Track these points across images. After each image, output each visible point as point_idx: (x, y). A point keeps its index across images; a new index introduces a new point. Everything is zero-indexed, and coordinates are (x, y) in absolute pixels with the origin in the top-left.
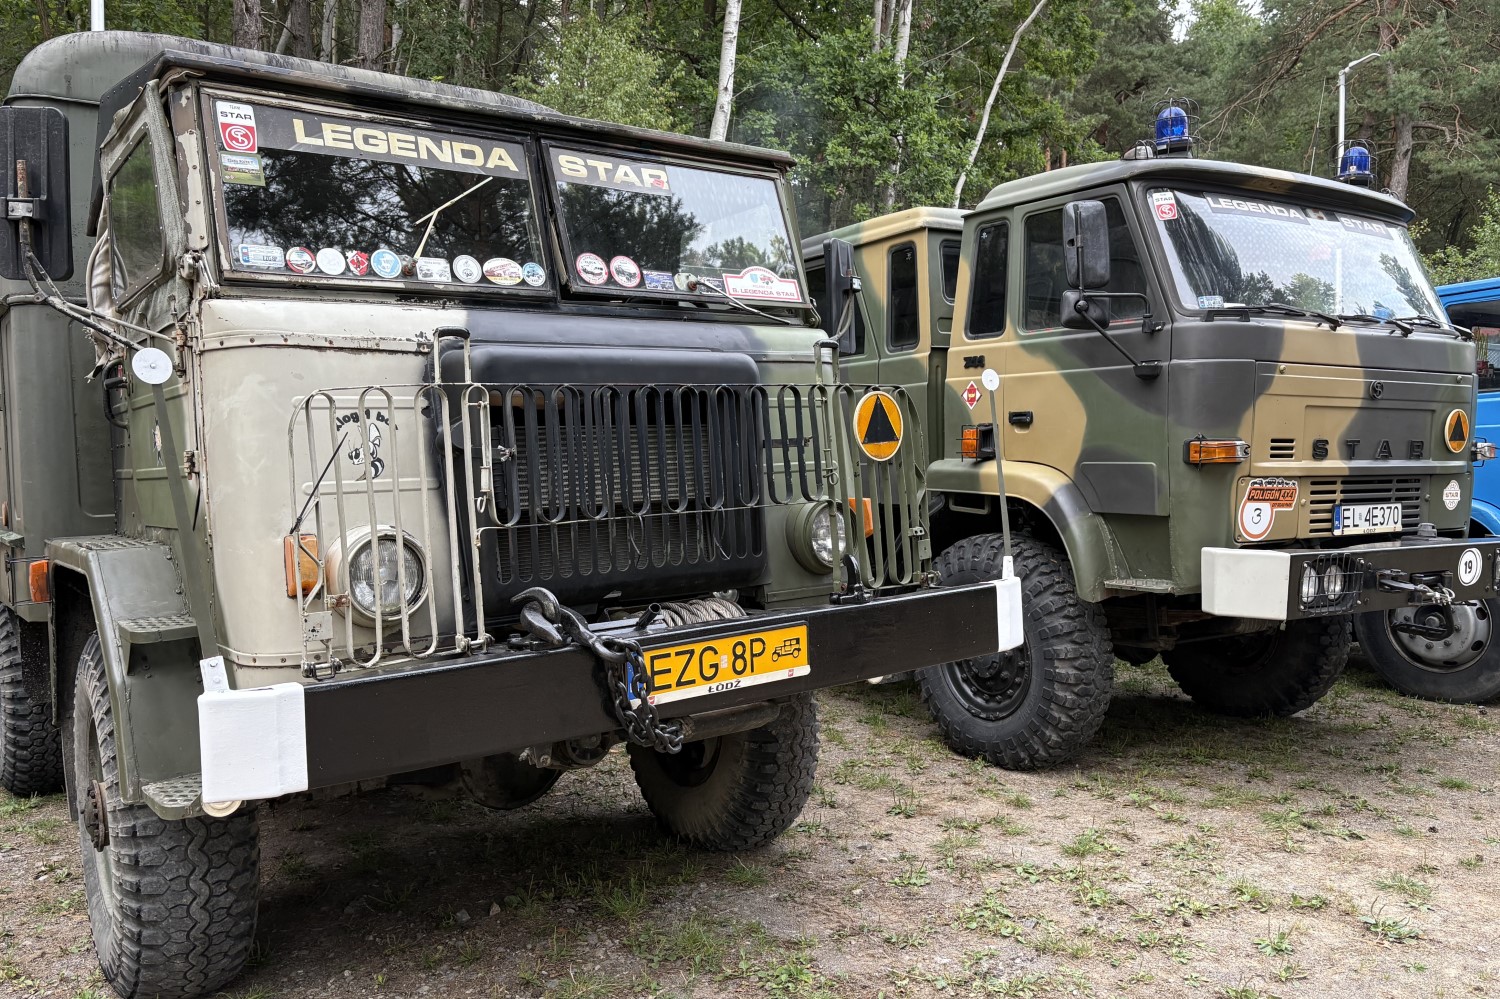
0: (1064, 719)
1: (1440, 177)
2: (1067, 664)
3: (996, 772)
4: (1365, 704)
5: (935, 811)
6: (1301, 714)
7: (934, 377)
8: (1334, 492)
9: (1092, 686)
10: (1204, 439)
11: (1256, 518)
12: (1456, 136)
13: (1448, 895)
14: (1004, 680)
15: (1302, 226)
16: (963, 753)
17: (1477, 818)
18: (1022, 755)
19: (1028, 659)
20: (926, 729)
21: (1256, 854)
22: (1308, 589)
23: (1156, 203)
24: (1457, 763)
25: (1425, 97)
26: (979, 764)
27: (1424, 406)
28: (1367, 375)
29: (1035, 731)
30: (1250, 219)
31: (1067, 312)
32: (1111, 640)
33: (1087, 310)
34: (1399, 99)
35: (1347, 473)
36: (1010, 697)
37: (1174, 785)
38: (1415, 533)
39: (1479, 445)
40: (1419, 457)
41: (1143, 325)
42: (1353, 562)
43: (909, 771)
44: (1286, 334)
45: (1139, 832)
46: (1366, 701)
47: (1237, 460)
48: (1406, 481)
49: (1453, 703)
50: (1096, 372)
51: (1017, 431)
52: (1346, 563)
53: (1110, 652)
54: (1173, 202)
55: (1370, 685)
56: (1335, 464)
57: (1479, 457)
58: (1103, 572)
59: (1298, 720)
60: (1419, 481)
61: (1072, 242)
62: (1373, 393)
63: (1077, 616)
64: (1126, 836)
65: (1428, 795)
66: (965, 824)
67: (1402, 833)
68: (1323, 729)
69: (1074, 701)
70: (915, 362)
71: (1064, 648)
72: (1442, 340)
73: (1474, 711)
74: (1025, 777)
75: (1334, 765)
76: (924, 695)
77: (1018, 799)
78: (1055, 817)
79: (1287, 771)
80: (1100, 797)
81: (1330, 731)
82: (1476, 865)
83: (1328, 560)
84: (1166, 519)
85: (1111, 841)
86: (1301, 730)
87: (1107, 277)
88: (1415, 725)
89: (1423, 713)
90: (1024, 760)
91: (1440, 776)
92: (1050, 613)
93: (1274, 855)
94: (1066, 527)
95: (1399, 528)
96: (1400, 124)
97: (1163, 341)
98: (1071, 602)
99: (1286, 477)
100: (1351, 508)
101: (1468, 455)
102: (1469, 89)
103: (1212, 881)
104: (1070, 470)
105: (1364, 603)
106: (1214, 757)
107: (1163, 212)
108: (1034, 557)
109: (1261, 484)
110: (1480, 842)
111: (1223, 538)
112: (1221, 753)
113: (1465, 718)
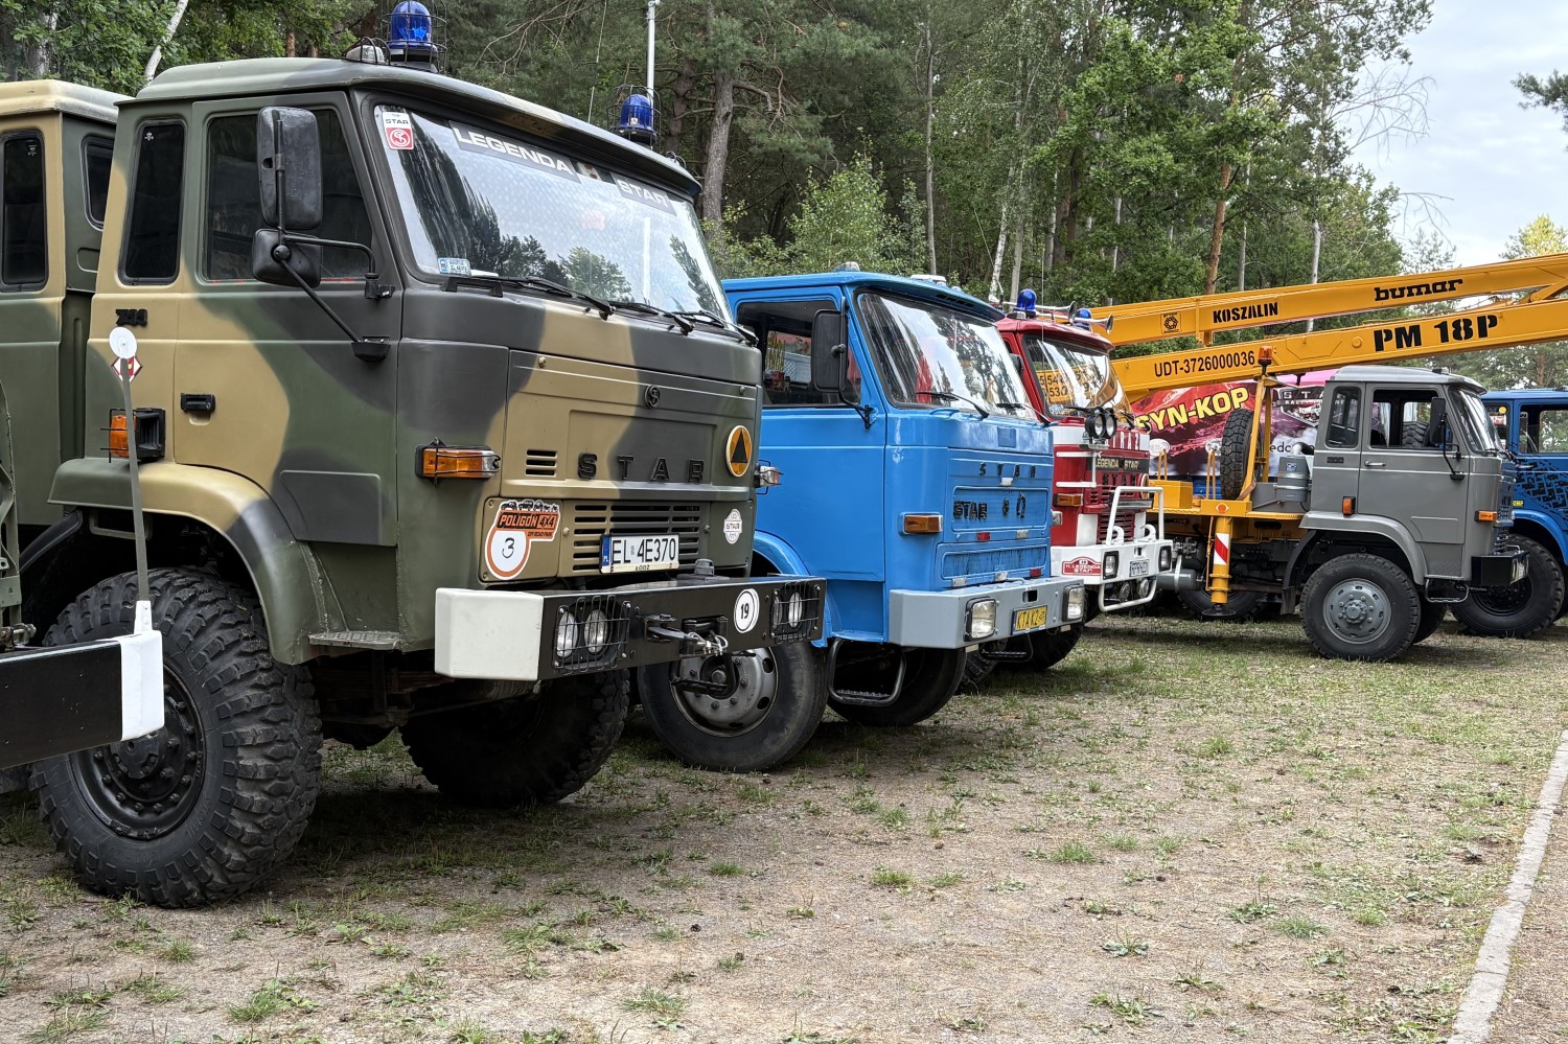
0: (249, 829)
1: (760, 151)
2: (256, 752)
3: (149, 914)
4: (645, 781)
5: (44, 983)
6: (570, 799)
7: (70, 334)
8: (603, 520)
9: (291, 780)
10: (441, 445)
11: (507, 551)
12: (777, 104)
13: (701, 1006)
14: (168, 781)
15: (570, 183)
16: (102, 891)
17: (744, 909)
18: (189, 885)
19: (201, 749)
20: (47, 860)
21: (490, 985)
22: (565, 641)
23: (387, 126)
24: (732, 844)
25: (747, 53)
26: (124, 907)
27: (704, 419)
28: (642, 378)
29: (208, 849)
30: (506, 164)
31: (261, 259)
32: (319, 716)
33: (288, 259)
34: (719, 50)
35: (617, 497)
36: (174, 804)
37: (397, 907)
38: (691, 571)
39: (763, 468)
40: (698, 480)
41: (366, 288)
42: (618, 606)
43: (10, 926)
44: (547, 319)
45: (342, 977)
46: (646, 776)
47: (484, 476)
48: (684, 509)
49: (739, 771)
50: (303, 346)
51: (192, 421)
52: (610, 608)
53: (317, 733)
54: (409, 126)
55: (653, 756)
56: (604, 484)
57: (762, 482)
58: (309, 623)
59: (566, 806)
60: (698, 509)
61: (269, 162)
62: (649, 400)
63: (273, 685)
64: (324, 984)
65: (696, 887)
66: (87, 996)
67: (662, 936)
68: (592, 816)
69: (264, 804)
70: (42, 308)
71: (252, 730)
72: (724, 342)
73: (755, 780)
74: (192, 916)
75: (598, 859)
76: (43, 810)
77: (175, 950)
78: (229, 970)
79: (544, 873)
80: (296, 933)
81: (598, 817)
82: (735, 966)
83: (589, 604)
84: (392, 550)
85: (304, 993)
86: (568, 820)
87: (318, 217)
88: (693, 803)
89: (705, 787)
90: (191, 892)
91: (712, 861)
92: (234, 682)
93: (512, 984)
94: (257, 560)
95: (675, 565)
96: (721, 80)
97: (392, 311)
98: (263, 665)
99: (544, 499)
100: (622, 539)
101: (750, 480)
102: (792, 51)
103: (430, 1030)
104: (266, 480)
105: (631, 656)
106: (457, 864)
107: (395, 139)
108: (213, 602)
109: (514, 507)
110: (744, 937)
111: (465, 574)
112: (466, 858)
113: (747, 790)
